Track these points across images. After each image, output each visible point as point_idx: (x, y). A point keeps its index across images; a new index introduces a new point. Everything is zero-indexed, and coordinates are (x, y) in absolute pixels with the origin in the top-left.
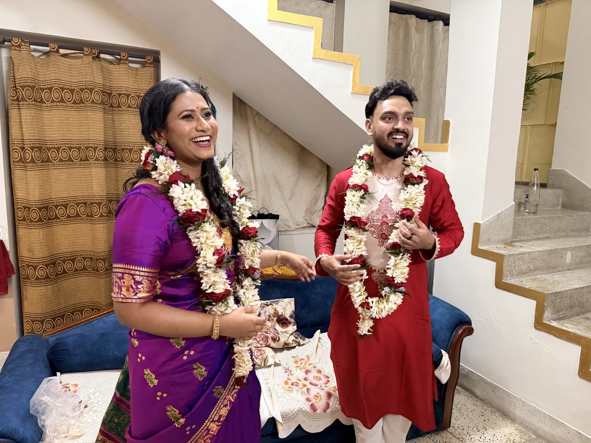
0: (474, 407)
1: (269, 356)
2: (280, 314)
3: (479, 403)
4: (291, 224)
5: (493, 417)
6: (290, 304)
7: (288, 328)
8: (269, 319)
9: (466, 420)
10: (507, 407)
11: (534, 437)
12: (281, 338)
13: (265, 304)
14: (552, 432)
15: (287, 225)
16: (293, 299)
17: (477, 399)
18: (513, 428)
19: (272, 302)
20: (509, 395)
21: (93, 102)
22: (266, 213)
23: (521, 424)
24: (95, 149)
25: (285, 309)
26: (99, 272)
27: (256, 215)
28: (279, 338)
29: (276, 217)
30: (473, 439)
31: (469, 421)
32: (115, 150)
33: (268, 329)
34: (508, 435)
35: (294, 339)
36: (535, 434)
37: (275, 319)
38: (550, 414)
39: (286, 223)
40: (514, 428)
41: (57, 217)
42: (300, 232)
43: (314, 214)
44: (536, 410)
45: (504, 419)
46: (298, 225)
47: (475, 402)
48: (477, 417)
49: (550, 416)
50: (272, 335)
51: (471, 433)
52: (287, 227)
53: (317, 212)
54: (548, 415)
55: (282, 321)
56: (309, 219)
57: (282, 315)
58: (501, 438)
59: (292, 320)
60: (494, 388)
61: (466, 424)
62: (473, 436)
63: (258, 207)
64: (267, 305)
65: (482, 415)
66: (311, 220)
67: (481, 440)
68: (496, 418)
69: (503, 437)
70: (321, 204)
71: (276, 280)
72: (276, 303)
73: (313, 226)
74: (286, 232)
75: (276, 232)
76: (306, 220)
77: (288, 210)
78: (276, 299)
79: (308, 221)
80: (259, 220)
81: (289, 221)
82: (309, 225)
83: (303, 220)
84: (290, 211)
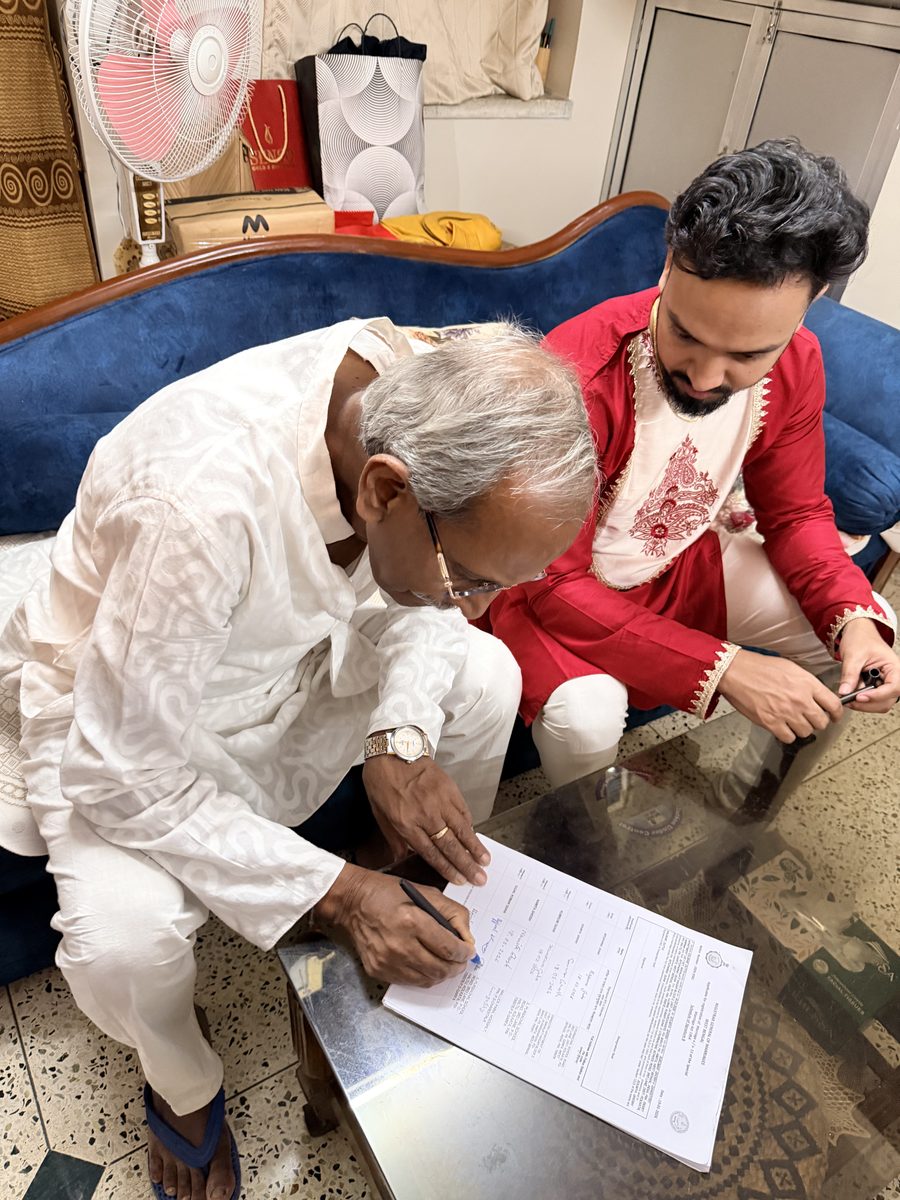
4: (452, 83)
13: (433, 337)
15: (440, 86)
19: (451, 332)
22: (384, 34)
27: (357, 41)
29: (417, 52)
42: (476, 113)
43: (515, 54)
46: (472, 88)
52: (441, 93)
53: (523, 51)
56: (499, 69)
63: (357, 14)
66: (505, 73)
70: (538, 18)
71: (449, 263)
72: (462, 336)
73: (510, 95)
74: (439, 107)
75: (419, 106)
76: (490, 72)
77: (446, 33)
78: (456, 323)
79: (495, 79)
80: (368, 57)
81: (448, 74)
82: (501, 91)
83: (481, 71)
84: (449, 35)
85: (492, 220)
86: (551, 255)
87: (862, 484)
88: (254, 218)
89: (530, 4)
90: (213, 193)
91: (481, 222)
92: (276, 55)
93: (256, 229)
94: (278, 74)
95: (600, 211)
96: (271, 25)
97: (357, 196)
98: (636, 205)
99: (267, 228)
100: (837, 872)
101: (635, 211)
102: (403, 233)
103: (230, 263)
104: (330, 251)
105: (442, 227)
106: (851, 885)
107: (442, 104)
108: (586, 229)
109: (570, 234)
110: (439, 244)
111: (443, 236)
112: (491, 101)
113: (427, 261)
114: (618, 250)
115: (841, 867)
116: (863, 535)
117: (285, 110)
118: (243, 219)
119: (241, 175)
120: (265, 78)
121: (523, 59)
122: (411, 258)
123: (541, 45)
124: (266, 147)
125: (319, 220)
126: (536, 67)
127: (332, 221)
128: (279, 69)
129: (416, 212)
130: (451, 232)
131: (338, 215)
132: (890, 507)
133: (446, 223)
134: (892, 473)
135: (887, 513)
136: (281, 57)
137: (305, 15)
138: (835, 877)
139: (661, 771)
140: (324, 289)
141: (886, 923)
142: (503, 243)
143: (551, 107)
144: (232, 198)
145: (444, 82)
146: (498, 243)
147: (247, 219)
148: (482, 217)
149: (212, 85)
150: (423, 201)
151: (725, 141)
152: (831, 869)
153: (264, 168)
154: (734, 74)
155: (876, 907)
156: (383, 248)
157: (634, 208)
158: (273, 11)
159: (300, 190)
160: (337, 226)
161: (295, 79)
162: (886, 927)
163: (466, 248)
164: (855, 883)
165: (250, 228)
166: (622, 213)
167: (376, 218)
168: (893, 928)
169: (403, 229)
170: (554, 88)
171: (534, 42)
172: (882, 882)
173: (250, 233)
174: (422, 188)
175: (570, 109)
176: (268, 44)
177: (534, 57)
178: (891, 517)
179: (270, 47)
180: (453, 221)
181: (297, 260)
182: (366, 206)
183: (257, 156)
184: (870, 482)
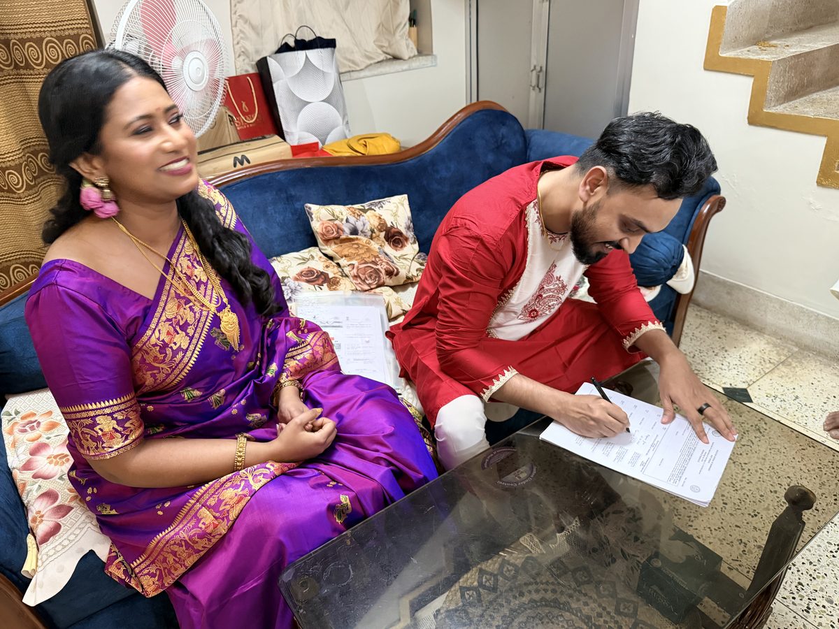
0: (699, 321)
1: (391, 302)
2: (389, 225)
3: (704, 314)
4: (358, 57)
5: (730, 330)
6: (403, 205)
7: (405, 249)
8: (372, 235)
9: (693, 341)
10: (752, 312)
11: (796, 349)
12: (400, 270)
13: (360, 210)
14: (827, 339)
15: (350, 60)
16: (406, 196)
17: (699, 309)
18: (763, 343)
19: (371, 204)
20: (756, 296)
22: (308, 37)
23: (775, 334)
25: (395, 215)
26: (15, 193)
27: (292, 43)
28: (397, 269)
29: (331, 44)
30: (712, 368)
31: (699, 343)
33: (376, 257)
34: (759, 354)
35: (419, 266)
36: (797, 345)
37: (383, 234)
38: (826, 315)
39: (348, 56)
40: (765, 341)
42: (376, 73)
43: (394, 34)
44: (802, 310)
45: (746, 330)
46: (370, 58)
47: (698, 313)
48: (708, 335)
49: (828, 318)
50: (384, 266)
51: (707, 360)
52: (351, 65)
53: (400, 29)
54: (824, 316)
55: (394, 238)
56: (386, 44)
57: (392, 227)
58: (752, 360)
59: (410, 235)
60: (731, 288)
61: (695, 348)
62: (711, 364)
63: (290, 28)
64: (365, 211)
65: (715, 331)
66: (390, 46)
67: (723, 367)
68: (735, 330)
69: (753, 357)
70: (405, 11)
71: (364, 165)
72: (379, 206)
73: (396, 58)
74: (352, 73)
75: (336, 75)
76: (381, 47)
77: (348, 30)
78: (374, 199)
79: (384, 49)
80: (300, 52)
81: (353, 52)
82: (389, 57)
83: (375, 47)
84: (350, 31)
85: (392, 135)
86: (430, 149)
87: (645, 254)
88: (240, 157)
89: (398, 4)
90: (215, 147)
91: (385, 138)
92: (244, 60)
93: (242, 163)
94: (246, 71)
95: (456, 118)
96: (238, 43)
97: (306, 134)
98: (477, 110)
99: (249, 162)
100: (682, 511)
101: (479, 114)
102: (336, 152)
103: (225, 186)
104: (288, 169)
105: (360, 144)
106: (692, 518)
107: (353, 71)
108: (449, 129)
109: (440, 134)
110: (359, 154)
111: (361, 150)
112: (385, 63)
113: (350, 165)
114: (470, 139)
115: (684, 508)
116: (655, 286)
117: (253, 91)
118: (233, 159)
119: (230, 133)
120: (238, 74)
121: (400, 36)
122: (340, 166)
123: (411, 26)
124: (244, 114)
125: (281, 152)
126: (409, 40)
127: (290, 151)
128: (247, 67)
129: (346, 138)
130: (366, 146)
131: (293, 147)
132: (666, 265)
133: (362, 142)
134: (662, 243)
135: (665, 269)
136: (247, 61)
137: (258, 34)
138: (680, 515)
139: (554, 464)
140: (286, 193)
141: (719, 539)
142: (400, 147)
143: (423, 60)
144: (225, 148)
145: (351, 58)
146: (399, 148)
147: (236, 158)
148: (386, 135)
149: (201, 84)
150: (350, 131)
151: (534, 62)
152: (677, 510)
153: (245, 127)
154: (531, 22)
155: (711, 530)
156: (321, 162)
157: (477, 112)
158: (238, 35)
159: (267, 136)
160: (294, 154)
161: (257, 72)
162: (719, 543)
163: (377, 154)
164: (695, 517)
165: (238, 164)
166: (470, 116)
167: (320, 145)
168: (724, 542)
169: (336, 149)
170: (423, 50)
171: (405, 25)
172: (713, 513)
173: (239, 166)
174: (347, 123)
175: (436, 60)
176: (237, 55)
177: (407, 33)
178: (669, 272)
179: (239, 56)
180: (366, 140)
181: (267, 178)
182: (313, 139)
183: (240, 121)
184: (649, 252)
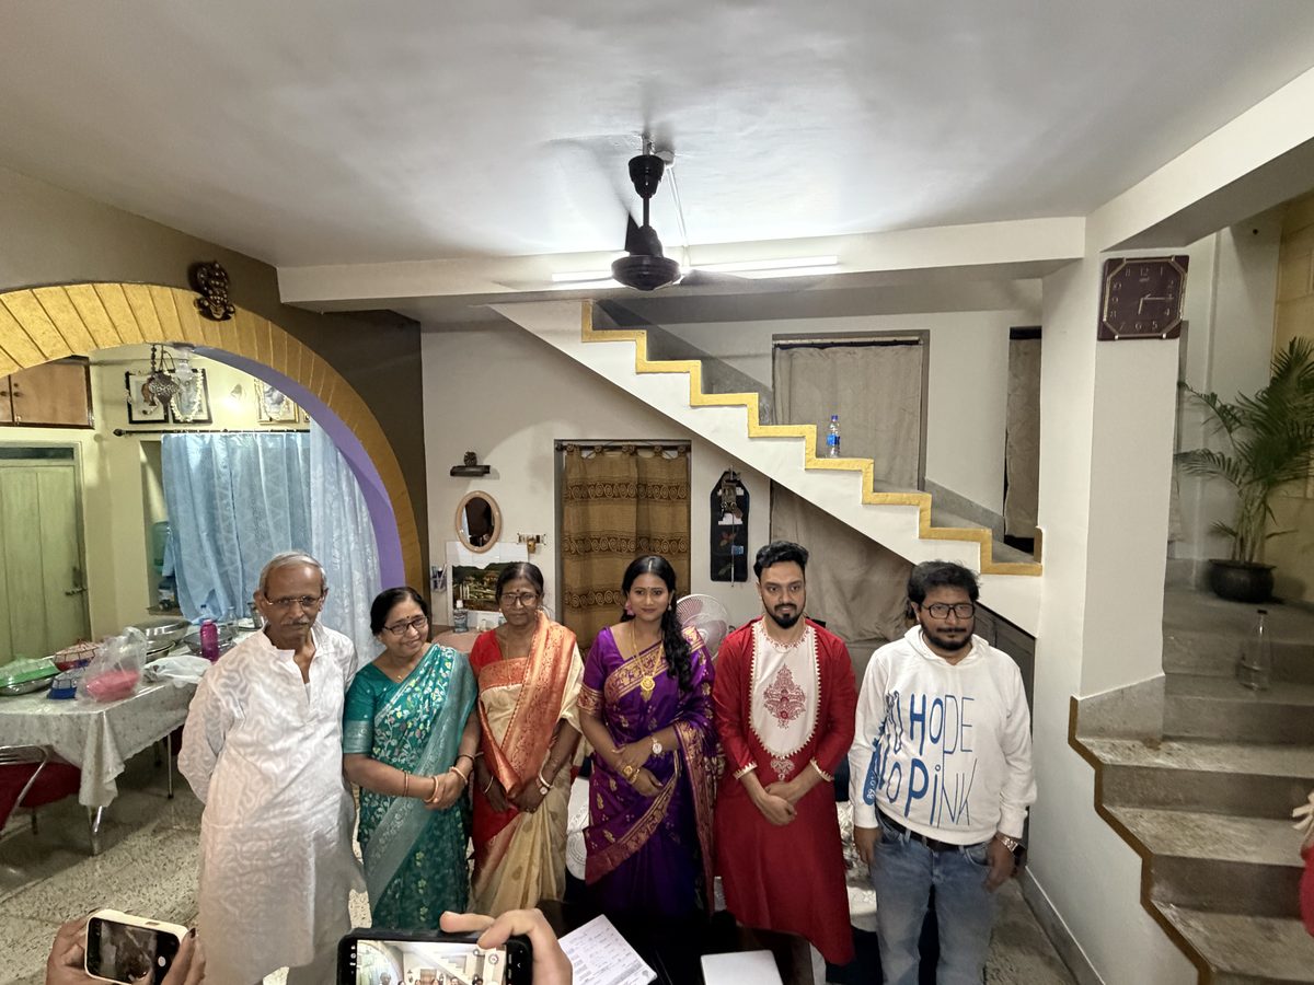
21: (628, 496)
24: (627, 540)
32: (649, 539)
41: (596, 603)
